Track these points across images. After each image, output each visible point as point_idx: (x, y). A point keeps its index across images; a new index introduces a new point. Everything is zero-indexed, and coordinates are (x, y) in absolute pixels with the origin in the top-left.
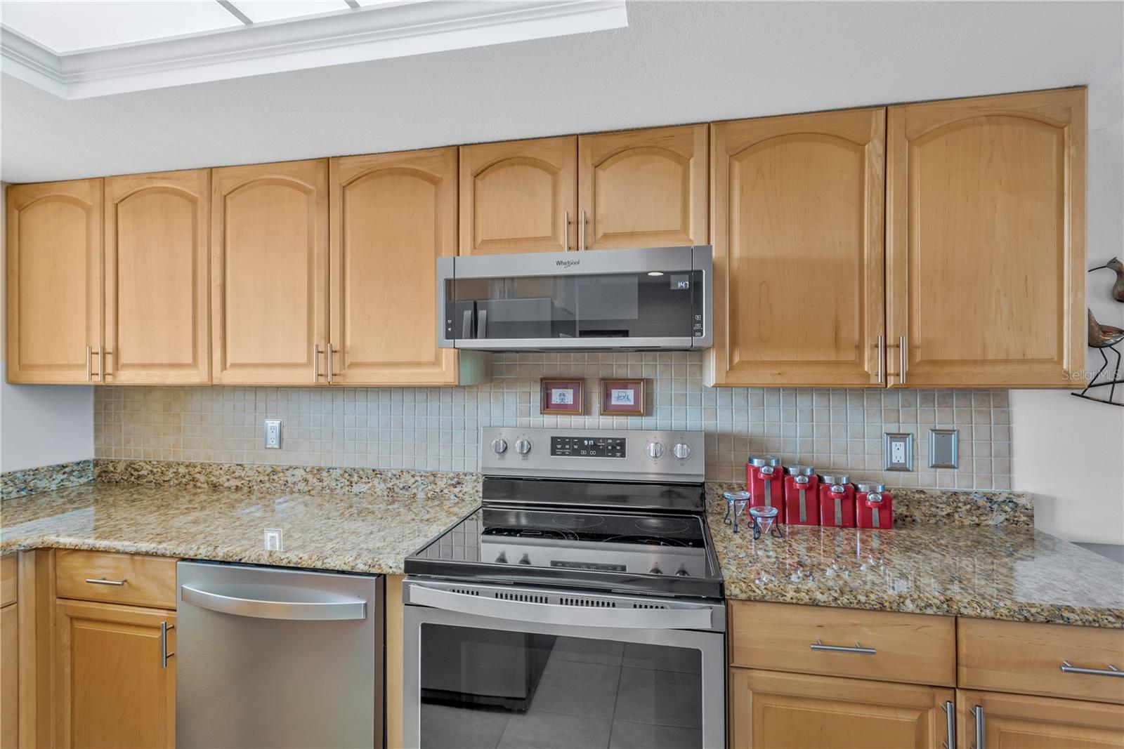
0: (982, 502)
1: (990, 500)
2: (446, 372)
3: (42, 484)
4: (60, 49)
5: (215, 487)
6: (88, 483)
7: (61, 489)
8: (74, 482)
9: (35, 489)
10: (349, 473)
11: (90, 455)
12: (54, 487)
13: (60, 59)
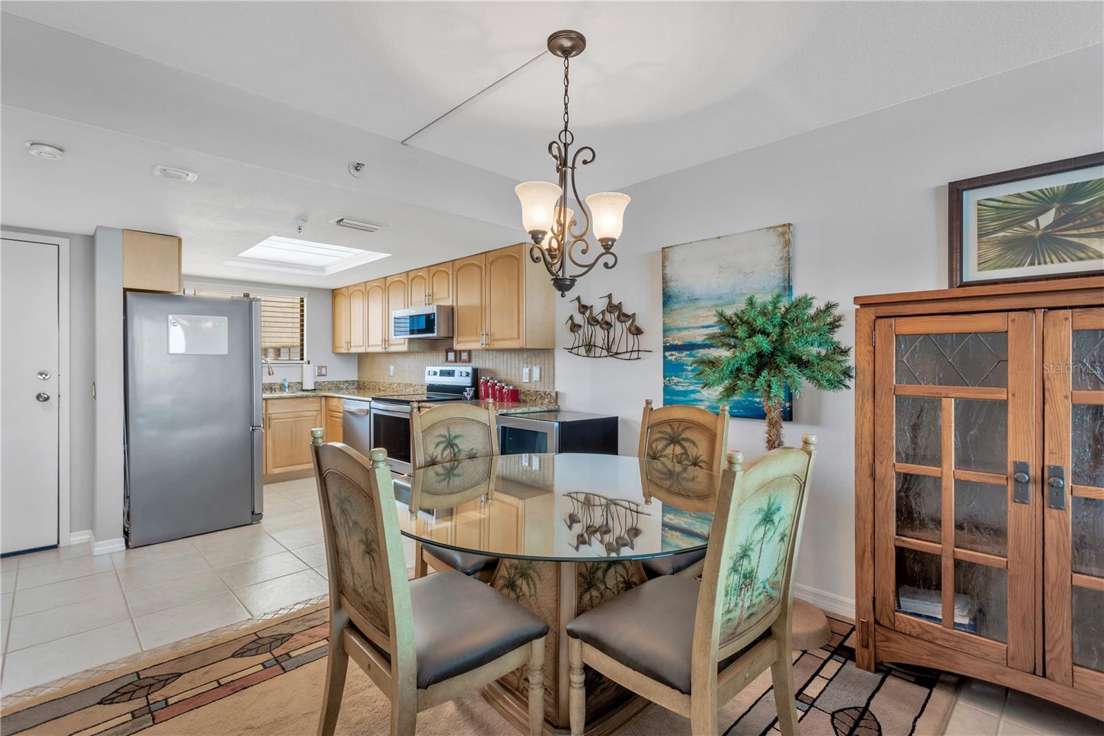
0: (543, 395)
1: (545, 394)
2: (405, 348)
3: (342, 386)
4: (320, 265)
5: (379, 389)
6: (355, 388)
7: (347, 389)
8: (351, 387)
9: (339, 387)
10: (405, 384)
11: (356, 379)
12: (345, 387)
13: (320, 267)
